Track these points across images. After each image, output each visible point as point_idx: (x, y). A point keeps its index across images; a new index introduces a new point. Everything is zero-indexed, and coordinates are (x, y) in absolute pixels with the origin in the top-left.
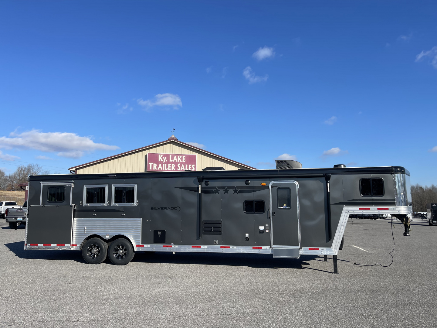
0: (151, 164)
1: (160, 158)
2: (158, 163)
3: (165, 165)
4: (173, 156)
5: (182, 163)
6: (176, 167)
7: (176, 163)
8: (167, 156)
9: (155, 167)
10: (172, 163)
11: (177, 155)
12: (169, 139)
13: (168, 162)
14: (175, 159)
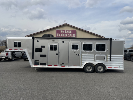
1: (61, 32)
2: (60, 34)
3: (63, 35)
4: (66, 31)
5: (70, 34)
6: (68, 35)
7: (68, 34)
8: (64, 31)
9: (59, 35)
10: (66, 34)
11: (68, 30)
13: (64, 33)
14: (67, 32)
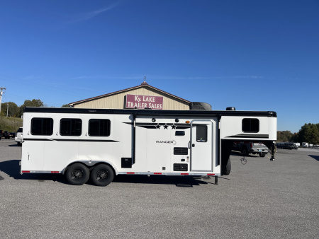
0: (129, 102)
1: (136, 99)
2: (134, 102)
3: (139, 104)
4: (146, 97)
5: (152, 103)
6: (148, 105)
7: (147, 103)
8: (141, 97)
9: (132, 105)
10: (144, 102)
11: (149, 97)
12: (142, 84)
13: (142, 102)
14: (147, 99)
